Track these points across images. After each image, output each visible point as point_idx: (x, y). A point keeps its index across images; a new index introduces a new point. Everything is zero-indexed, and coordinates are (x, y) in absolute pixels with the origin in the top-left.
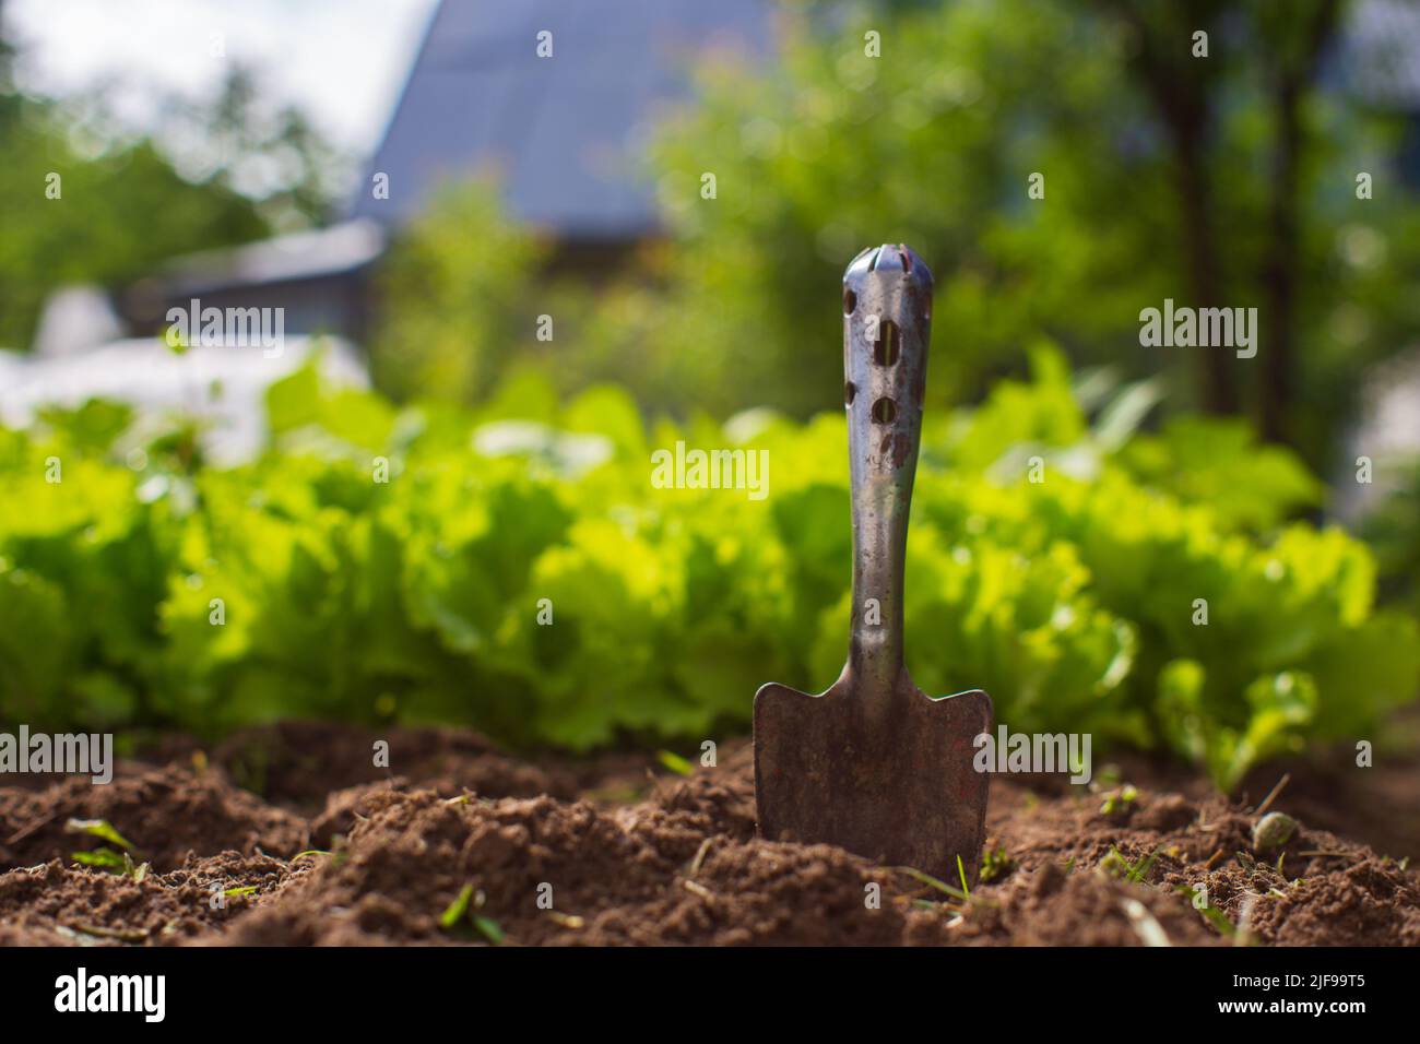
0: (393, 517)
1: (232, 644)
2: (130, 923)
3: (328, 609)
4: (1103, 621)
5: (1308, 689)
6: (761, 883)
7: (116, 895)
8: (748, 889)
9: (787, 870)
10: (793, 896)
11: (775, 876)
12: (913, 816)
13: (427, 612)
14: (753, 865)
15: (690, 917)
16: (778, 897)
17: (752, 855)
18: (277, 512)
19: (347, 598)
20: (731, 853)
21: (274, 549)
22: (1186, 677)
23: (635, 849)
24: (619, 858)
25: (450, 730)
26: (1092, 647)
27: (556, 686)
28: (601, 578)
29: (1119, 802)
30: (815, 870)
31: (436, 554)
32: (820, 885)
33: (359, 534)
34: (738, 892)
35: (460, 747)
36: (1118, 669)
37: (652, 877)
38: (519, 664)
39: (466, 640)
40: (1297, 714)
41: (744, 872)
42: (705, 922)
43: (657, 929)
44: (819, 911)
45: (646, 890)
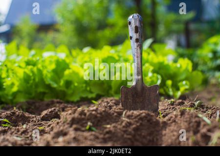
0: (40, 66)
1: (15, 89)
2: (26, 135)
3: (31, 82)
4: (155, 75)
5: (188, 83)
6: (136, 117)
7: (22, 130)
8: (134, 118)
9: (139, 115)
10: (141, 119)
11: (138, 116)
12: (146, 106)
13: (48, 81)
14: (133, 115)
15: (126, 124)
16: (139, 119)
17: (133, 113)
18: (20, 67)
19: (34, 80)
20: (129, 113)
21: (21, 73)
22: (169, 82)
23: (113, 114)
24: (111, 115)
25: (55, 100)
26: (155, 79)
27: (70, 92)
28: (75, 74)
29: (171, 102)
30: (144, 114)
31: (48, 72)
32: (145, 117)
33: (35, 69)
34: (132, 119)
35: (58, 102)
36: (159, 82)
37: (117, 118)
38: (64, 89)
39: (55, 86)
40: (187, 87)
41: (132, 116)
42: (128, 124)
43: (122, 126)
44: (146, 121)
45: (117, 120)
